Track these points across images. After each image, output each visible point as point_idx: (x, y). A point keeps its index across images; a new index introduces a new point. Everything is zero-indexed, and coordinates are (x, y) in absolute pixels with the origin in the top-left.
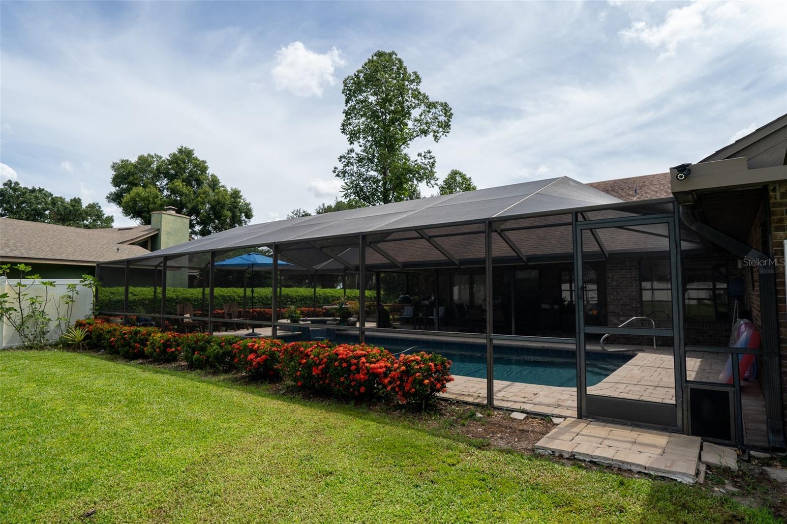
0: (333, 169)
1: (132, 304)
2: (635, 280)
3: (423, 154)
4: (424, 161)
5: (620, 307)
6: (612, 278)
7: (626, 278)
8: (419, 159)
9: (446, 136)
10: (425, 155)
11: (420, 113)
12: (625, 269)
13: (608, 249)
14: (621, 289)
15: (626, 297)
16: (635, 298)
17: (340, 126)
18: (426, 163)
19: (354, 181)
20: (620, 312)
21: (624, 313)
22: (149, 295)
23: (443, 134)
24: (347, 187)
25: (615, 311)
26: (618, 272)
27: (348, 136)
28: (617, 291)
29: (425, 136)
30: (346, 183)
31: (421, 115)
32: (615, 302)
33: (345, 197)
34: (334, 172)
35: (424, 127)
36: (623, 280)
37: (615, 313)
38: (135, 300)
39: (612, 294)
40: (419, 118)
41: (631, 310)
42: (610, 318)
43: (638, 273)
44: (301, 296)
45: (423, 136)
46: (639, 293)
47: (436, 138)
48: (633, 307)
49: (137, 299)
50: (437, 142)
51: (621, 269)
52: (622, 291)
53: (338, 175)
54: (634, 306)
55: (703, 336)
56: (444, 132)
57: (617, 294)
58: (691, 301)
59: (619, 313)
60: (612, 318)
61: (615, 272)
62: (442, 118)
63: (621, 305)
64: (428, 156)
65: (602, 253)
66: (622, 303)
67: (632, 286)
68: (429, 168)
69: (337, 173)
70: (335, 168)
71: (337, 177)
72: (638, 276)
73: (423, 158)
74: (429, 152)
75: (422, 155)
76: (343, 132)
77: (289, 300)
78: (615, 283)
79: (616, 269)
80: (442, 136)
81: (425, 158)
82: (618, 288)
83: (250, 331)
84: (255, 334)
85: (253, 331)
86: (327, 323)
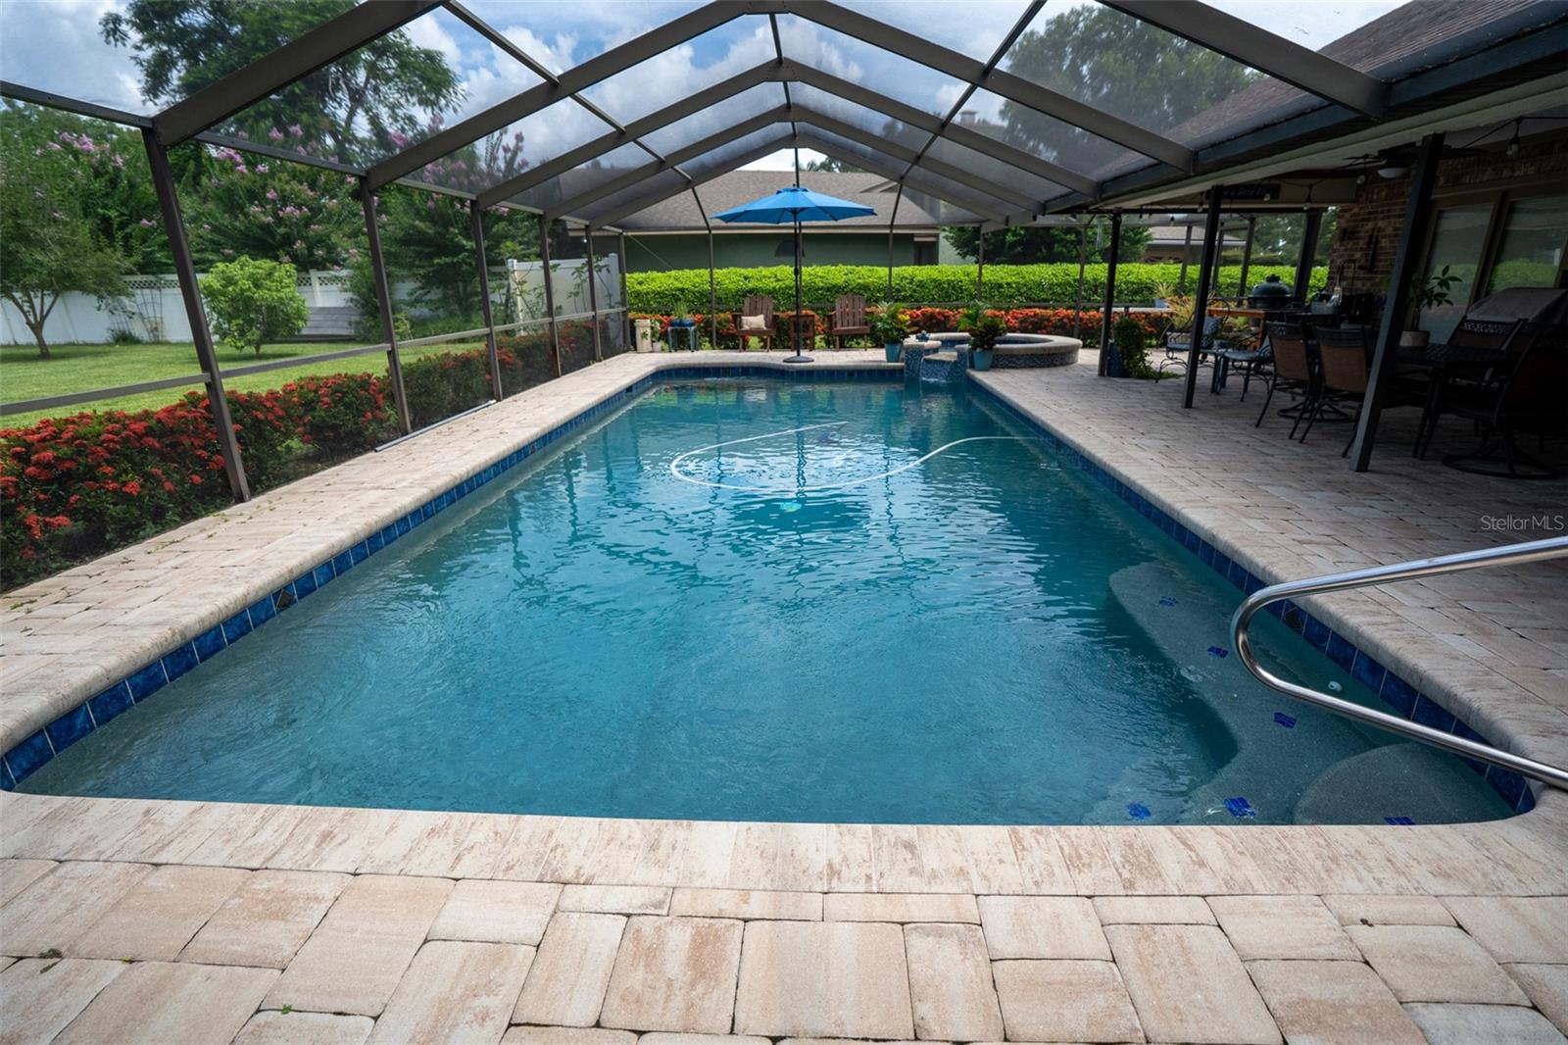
83: (795, 354)
84: (798, 359)
85: (799, 354)
86: (957, 346)
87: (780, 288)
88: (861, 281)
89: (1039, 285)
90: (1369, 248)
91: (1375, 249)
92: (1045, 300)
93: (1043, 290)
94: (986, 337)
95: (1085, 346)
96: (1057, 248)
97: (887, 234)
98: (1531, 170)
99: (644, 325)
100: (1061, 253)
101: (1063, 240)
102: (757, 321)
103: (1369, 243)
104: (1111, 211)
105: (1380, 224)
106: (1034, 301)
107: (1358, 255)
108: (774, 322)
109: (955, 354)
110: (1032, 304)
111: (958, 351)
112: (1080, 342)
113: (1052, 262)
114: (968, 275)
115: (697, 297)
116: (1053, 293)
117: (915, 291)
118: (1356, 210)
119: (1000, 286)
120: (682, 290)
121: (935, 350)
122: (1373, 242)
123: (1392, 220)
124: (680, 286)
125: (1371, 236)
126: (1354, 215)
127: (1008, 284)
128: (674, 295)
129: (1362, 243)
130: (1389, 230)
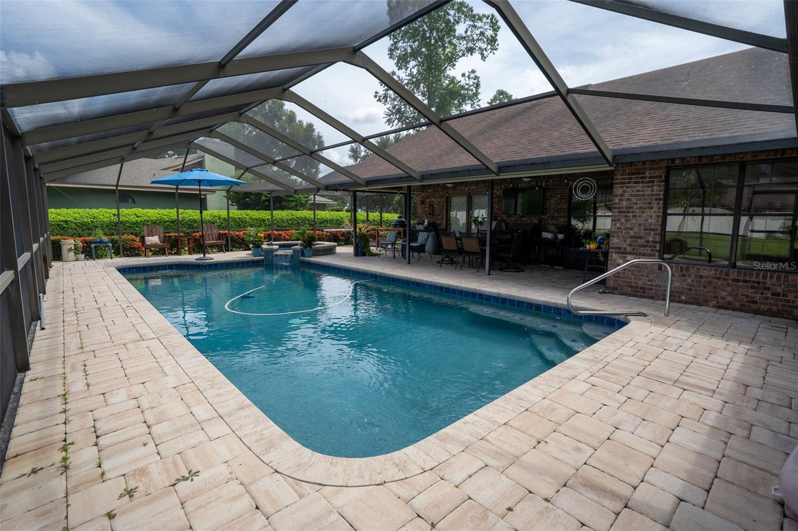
0: (374, 94)
1: (134, 226)
2: (656, 199)
3: (467, 74)
4: (467, 82)
5: (628, 240)
6: (621, 195)
7: (644, 195)
8: (462, 79)
9: (494, 54)
10: (469, 76)
11: (465, 30)
12: (643, 182)
13: (611, 147)
14: (632, 212)
15: (640, 225)
16: (652, 227)
17: (387, 52)
18: (471, 83)
19: (396, 105)
20: (628, 248)
21: (634, 249)
22: (153, 217)
23: (491, 52)
24: (390, 113)
25: (621, 246)
26: (631, 187)
27: (396, 61)
28: (626, 216)
29: (472, 54)
30: (388, 109)
31: (466, 32)
32: (622, 232)
33: (388, 123)
34: (376, 96)
35: (470, 45)
36: (638, 200)
37: (620, 248)
38: (137, 221)
39: (618, 220)
40: (464, 35)
41: (646, 246)
42: (611, 256)
43: (663, 188)
44: (320, 219)
45: (469, 55)
46: (660, 219)
47: (483, 58)
48: (648, 242)
49: (139, 221)
50: (484, 61)
51: (635, 183)
52: (634, 216)
53: (379, 100)
54: (651, 239)
55: (762, 293)
56: (492, 49)
57: (626, 221)
58: (754, 233)
59: (625, 249)
60: (614, 256)
61: (627, 187)
62: (490, 33)
63: (631, 237)
64: (472, 75)
65: (600, 155)
66: (632, 233)
67: (651, 208)
68: (474, 89)
69: (378, 98)
70: (376, 93)
71: (379, 102)
72: (662, 193)
73: (467, 79)
74: (473, 72)
75: (466, 76)
76: (390, 58)
77: (307, 222)
78: (625, 204)
79: (629, 183)
80: (490, 54)
81: (469, 78)
82: (629, 212)
83: (202, 256)
84: (205, 258)
85: (204, 256)
86: (292, 247)
87: (141, 221)
88: (191, 218)
89: (282, 220)
90: (430, 207)
91: (433, 208)
92: (285, 227)
93: (283, 222)
94: (309, 242)
95: (339, 245)
96: (284, 203)
97: (174, 193)
98: (475, 187)
99: (68, 243)
100: (285, 205)
101: (286, 200)
102: (153, 240)
103: (430, 206)
104: (352, 191)
105: (433, 200)
106: (280, 227)
107: (427, 210)
108: (165, 239)
109: (292, 251)
110: (279, 228)
111: (293, 249)
112: (336, 244)
113: (283, 209)
114: (248, 215)
115: (79, 226)
116: (288, 223)
117: (222, 223)
118: (423, 195)
119: (264, 220)
120: (66, 222)
121: (277, 250)
122: (431, 205)
123: (437, 199)
124: (64, 219)
125: (430, 204)
126: (422, 196)
127: (268, 219)
128: (58, 225)
129: (427, 206)
130: (436, 202)
